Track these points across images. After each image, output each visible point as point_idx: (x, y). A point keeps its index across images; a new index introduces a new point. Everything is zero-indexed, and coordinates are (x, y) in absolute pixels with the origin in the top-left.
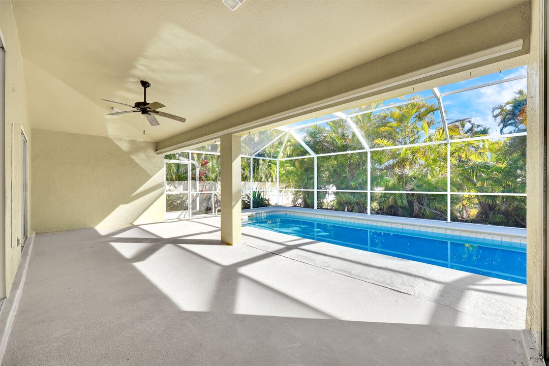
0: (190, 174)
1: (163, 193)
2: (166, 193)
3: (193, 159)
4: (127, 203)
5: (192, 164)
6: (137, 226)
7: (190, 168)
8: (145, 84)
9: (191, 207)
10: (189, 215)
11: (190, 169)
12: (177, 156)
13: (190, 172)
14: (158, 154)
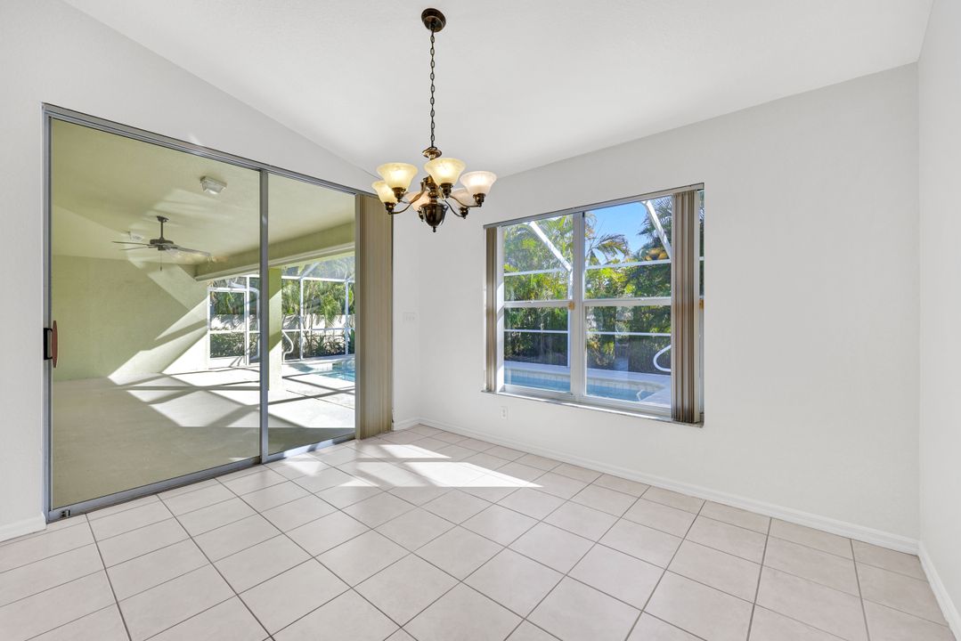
0: (247, 308)
1: (206, 333)
2: (210, 332)
3: (252, 286)
4: (150, 349)
5: (251, 292)
6: (169, 376)
7: (247, 298)
8: (162, 219)
9: (248, 351)
10: (245, 362)
11: (248, 300)
12: (227, 282)
13: (248, 305)
14: (197, 280)
